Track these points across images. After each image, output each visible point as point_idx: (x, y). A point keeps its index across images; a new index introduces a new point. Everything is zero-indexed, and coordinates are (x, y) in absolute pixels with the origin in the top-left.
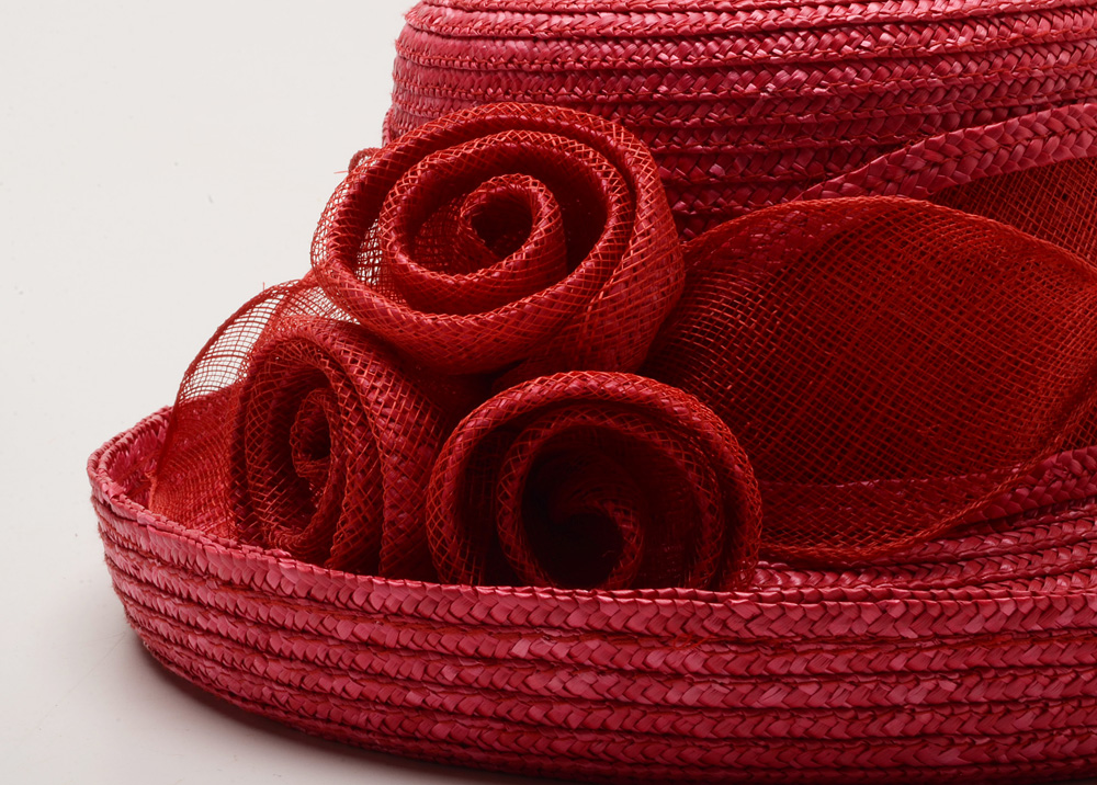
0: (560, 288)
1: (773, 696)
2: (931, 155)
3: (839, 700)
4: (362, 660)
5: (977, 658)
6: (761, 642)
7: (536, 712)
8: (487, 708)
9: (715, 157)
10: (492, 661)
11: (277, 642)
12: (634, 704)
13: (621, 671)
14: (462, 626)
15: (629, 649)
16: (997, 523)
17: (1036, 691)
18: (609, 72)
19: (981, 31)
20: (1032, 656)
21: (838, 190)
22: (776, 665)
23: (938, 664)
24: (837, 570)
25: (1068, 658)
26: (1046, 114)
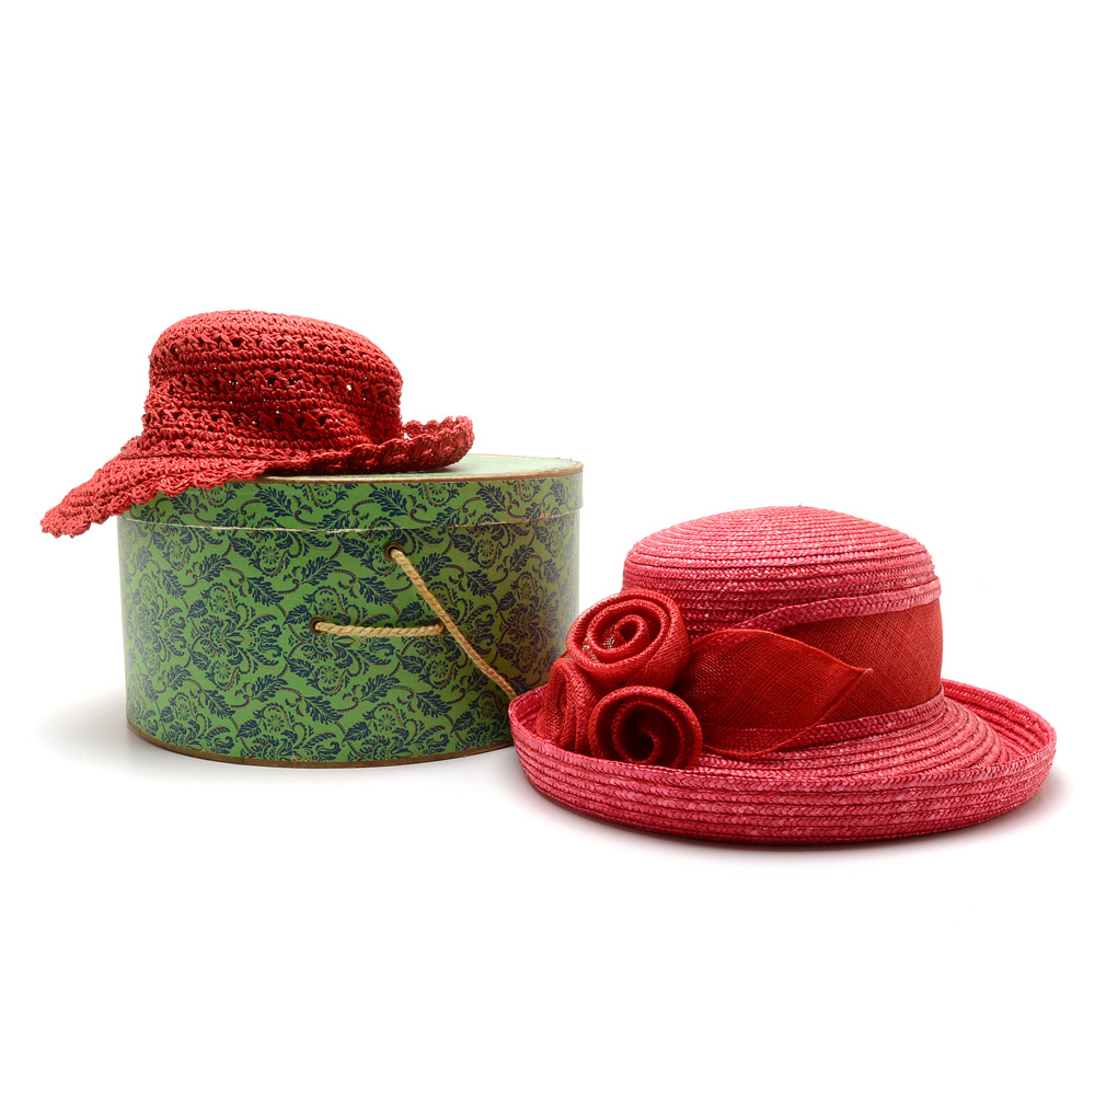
0: (638, 657)
1: (692, 806)
2: (780, 614)
3: (714, 810)
4: (568, 780)
5: (762, 799)
6: (686, 787)
7: (619, 804)
8: (604, 801)
9: (706, 611)
10: (604, 785)
11: (546, 770)
12: (647, 804)
13: (643, 793)
14: (594, 772)
15: (644, 785)
16: (801, 748)
17: (784, 813)
18: (674, 579)
19: (803, 570)
20: (782, 800)
21: (747, 627)
22: (692, 795)
23: (748, 800)
24: (738, 760)
25: (795, 802)
26: (826, 601)
